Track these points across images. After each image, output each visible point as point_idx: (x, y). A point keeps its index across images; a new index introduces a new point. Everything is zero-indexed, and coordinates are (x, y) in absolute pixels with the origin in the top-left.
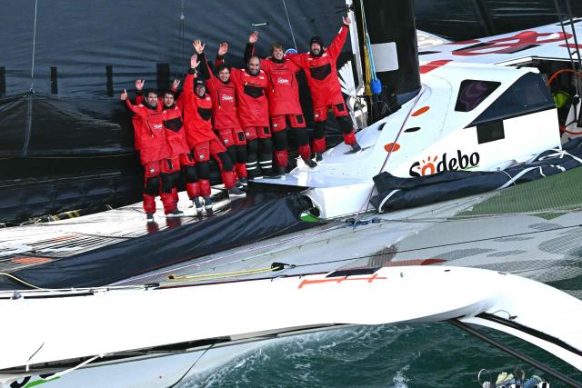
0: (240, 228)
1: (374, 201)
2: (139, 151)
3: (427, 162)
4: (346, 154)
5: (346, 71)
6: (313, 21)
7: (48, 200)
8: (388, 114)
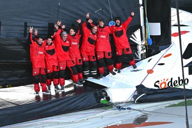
1: (135, 97)
2: (32, 62)
3: (163, 81)
4: (131, 71)
5: (137, 33)
6: (123, 10)
8: (154, 55)
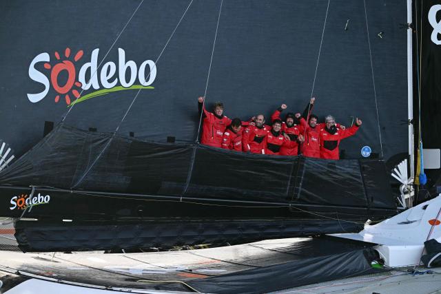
0: (331, 268)
7: (196, 234)
